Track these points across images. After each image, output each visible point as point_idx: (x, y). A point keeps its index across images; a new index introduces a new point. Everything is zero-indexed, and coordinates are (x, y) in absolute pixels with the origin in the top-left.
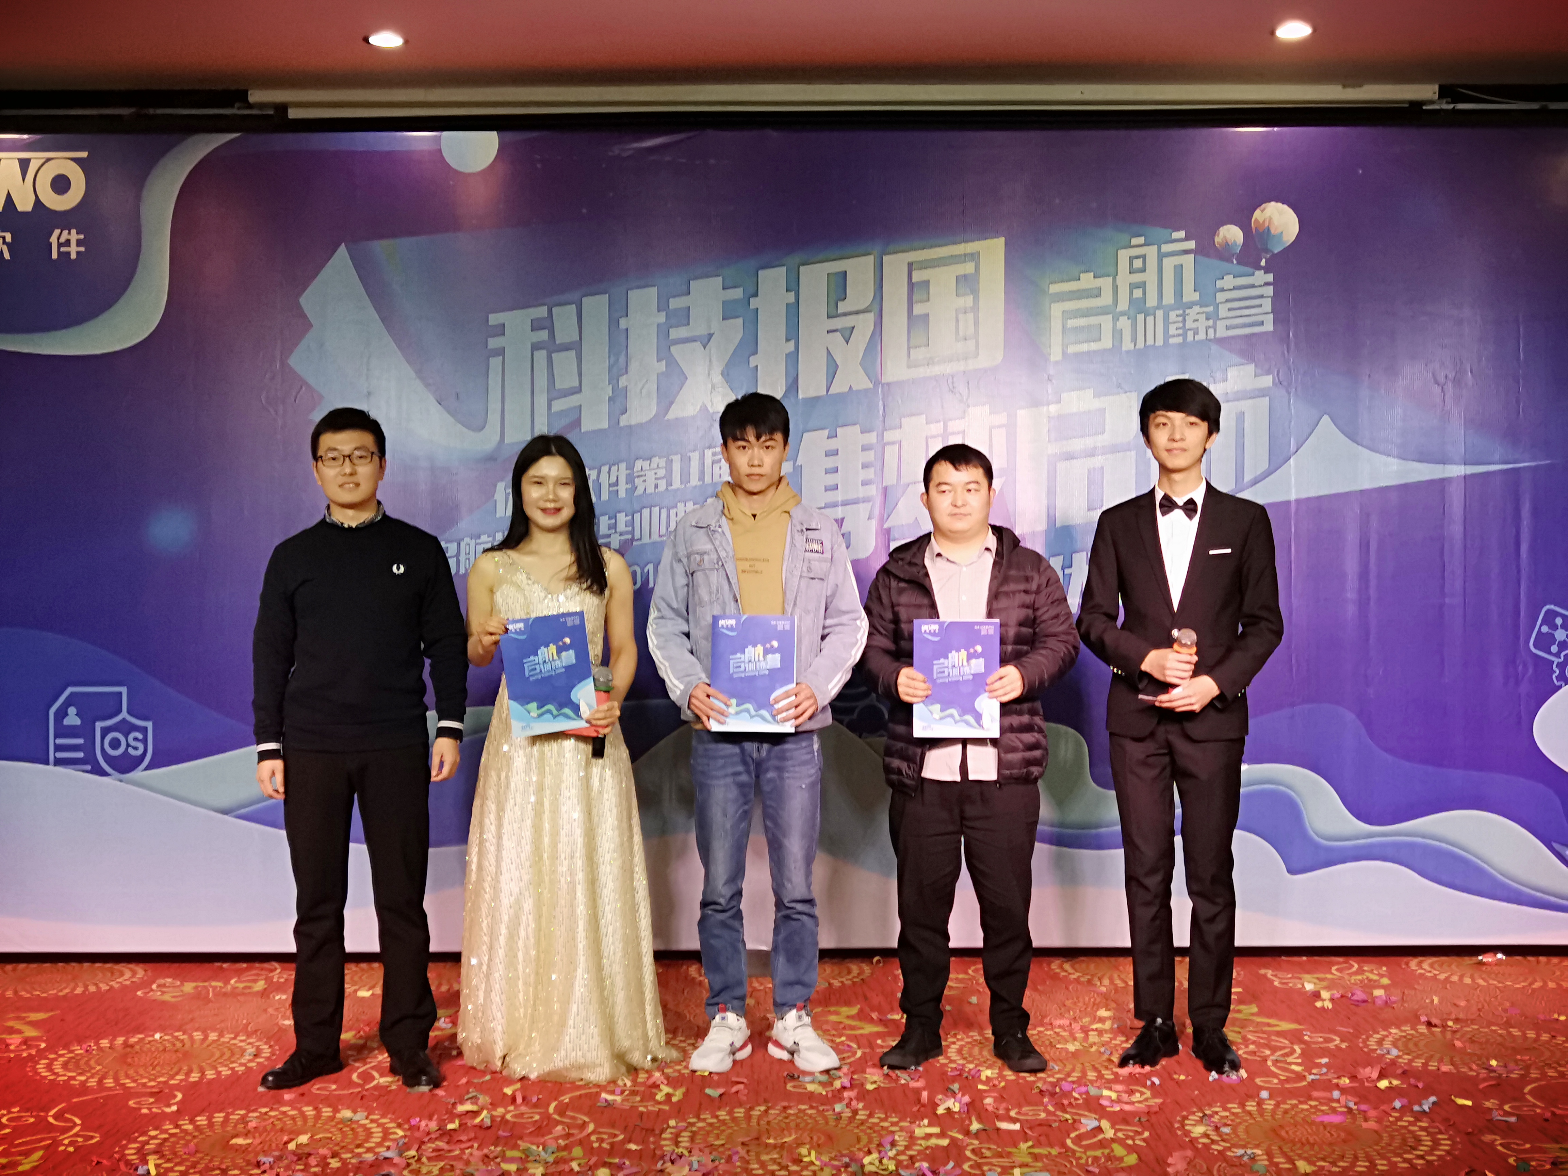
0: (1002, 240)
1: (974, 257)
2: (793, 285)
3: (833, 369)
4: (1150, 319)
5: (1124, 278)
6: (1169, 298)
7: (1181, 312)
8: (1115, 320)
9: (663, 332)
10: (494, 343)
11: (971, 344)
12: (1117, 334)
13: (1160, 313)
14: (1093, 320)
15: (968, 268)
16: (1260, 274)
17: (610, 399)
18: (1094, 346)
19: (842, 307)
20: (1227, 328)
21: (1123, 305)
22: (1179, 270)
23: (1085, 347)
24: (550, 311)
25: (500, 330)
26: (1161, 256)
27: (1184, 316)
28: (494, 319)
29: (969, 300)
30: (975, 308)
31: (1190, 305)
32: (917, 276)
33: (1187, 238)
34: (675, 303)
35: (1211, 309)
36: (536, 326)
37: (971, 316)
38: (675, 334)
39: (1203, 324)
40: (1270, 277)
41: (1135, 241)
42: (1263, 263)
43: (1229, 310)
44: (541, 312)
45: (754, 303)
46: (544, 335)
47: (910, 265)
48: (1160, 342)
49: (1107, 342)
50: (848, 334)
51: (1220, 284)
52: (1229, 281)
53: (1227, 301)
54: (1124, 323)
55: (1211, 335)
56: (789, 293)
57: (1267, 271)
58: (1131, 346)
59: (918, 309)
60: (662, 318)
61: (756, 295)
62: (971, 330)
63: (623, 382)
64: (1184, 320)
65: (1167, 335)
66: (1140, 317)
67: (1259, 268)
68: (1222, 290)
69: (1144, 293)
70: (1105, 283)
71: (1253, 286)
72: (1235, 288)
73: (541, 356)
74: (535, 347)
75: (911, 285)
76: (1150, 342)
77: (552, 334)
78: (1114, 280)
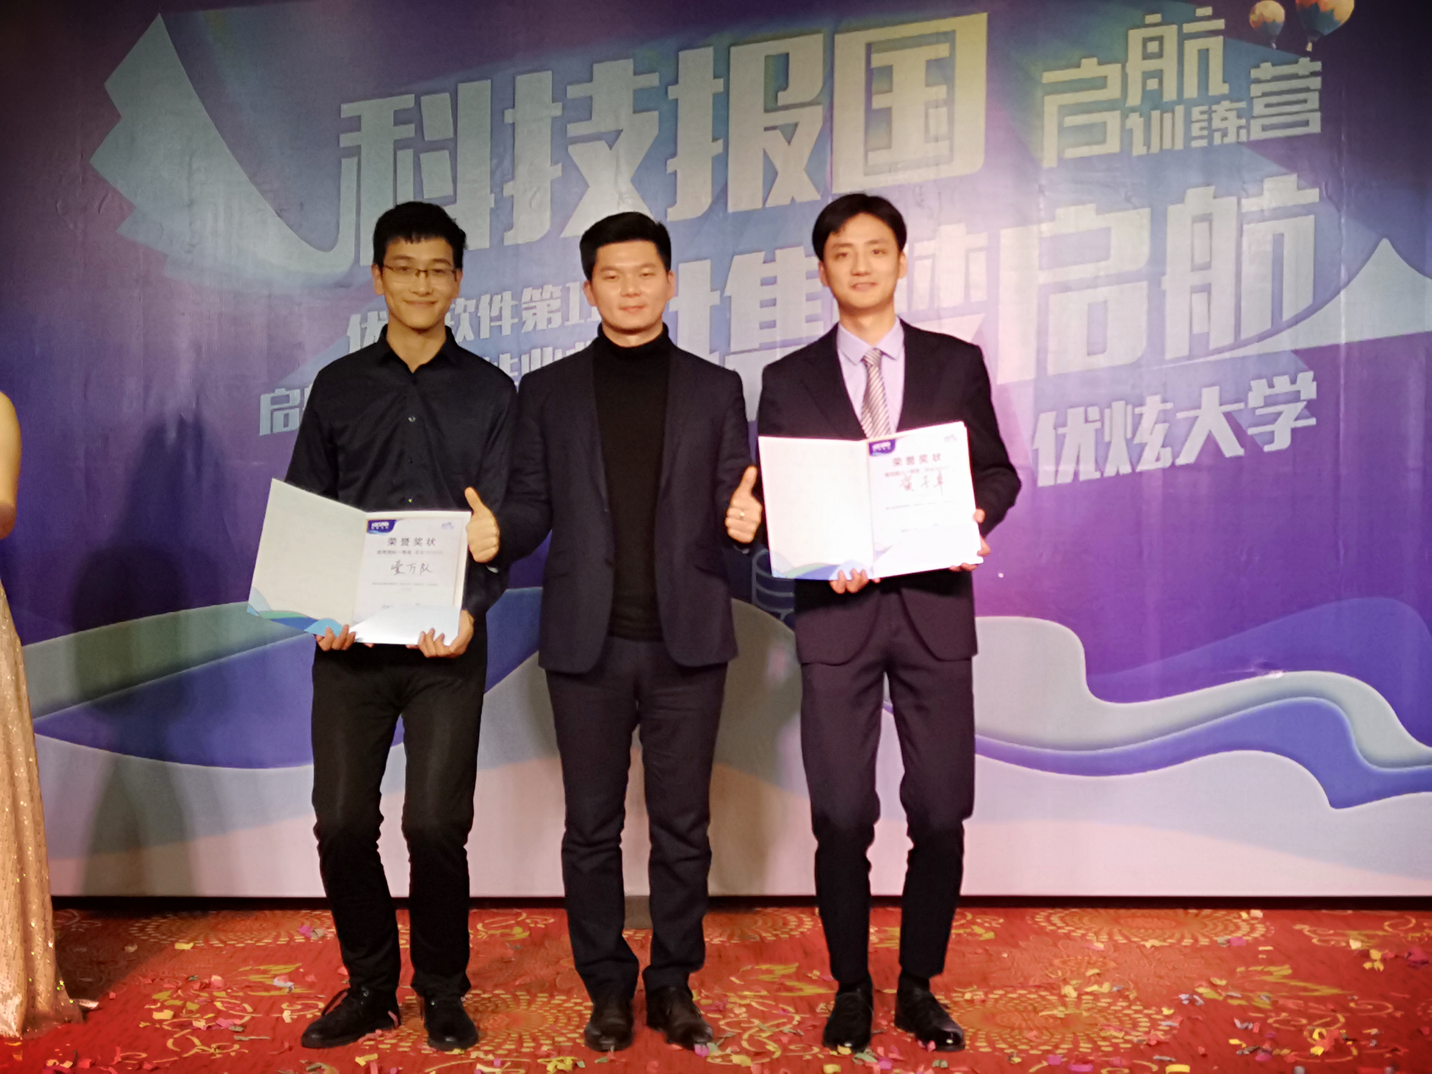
0: (984, 17)
1: (948, 37)
2: (722, 71)
3: (771, 175)
4: (1167, 117)
5: (1136, 65)
6: (1191, 91)
7: (1205, 108)
8: (1125, 116)
9: (559, 127)
10: (346, 140)
11: (944, 145)
12: (1126, 134)
13: (1180, 110)
14: (1095, 118)
15: (942, 50)
16: (1304, 61)
17: (492, 210)
18: (1097, 150)
19: (783, 98)
20: (1264, 128)
21: (1134, 98)
22: (1204, 55)
23: (1085, 151)
24: (418, 101)
25: (355, 124)
26: (1183, 38)
27: (1210, 112)
28: (348, 110)
29: (940, 91)
30: (950, 102)
31: (1218, 100)
32: (878, 60)
33: (1215, 16)
34: (574, 92)
35: (1243, 105)
36: (400, 118)
37: (943, 110)
38: (575, 129)
39: (1233, 122)
40: (1318, 66)
41: (1150, 19)
42: (1309, 47)
43: (1267, 106)
44: (408, 101)
45: (673, 92)
46: (408, 131)
47: (869, 47)
48: (1179, 145)
49: (1113, 145)
50: (789, 132)
51: (1254, 73)
52: (1266, 70)
53: (1265, 95)
54: (1135, 121)
55: (1243, 138)
56: (716, 80)
57: (1313, 59)
58: (1144, 150)
59: (878, 102)
60: (557, 110)
61: (676, 82)
62: (944, 129)
63: (509, 189)
64: (1210, 120)
65: (1188, 138)
66: (1155, 115)
67: (1306, 54)
68: (1258, 81)
69: (1161, 83)
70: (1112, 71)
71: (1295, 76)
72: (1273, 79)
73: (406, 156)
74: (399, 145)
75: (870, 72)
76: (1167, 145)
77: (420, 129)
78: (1124, 67)
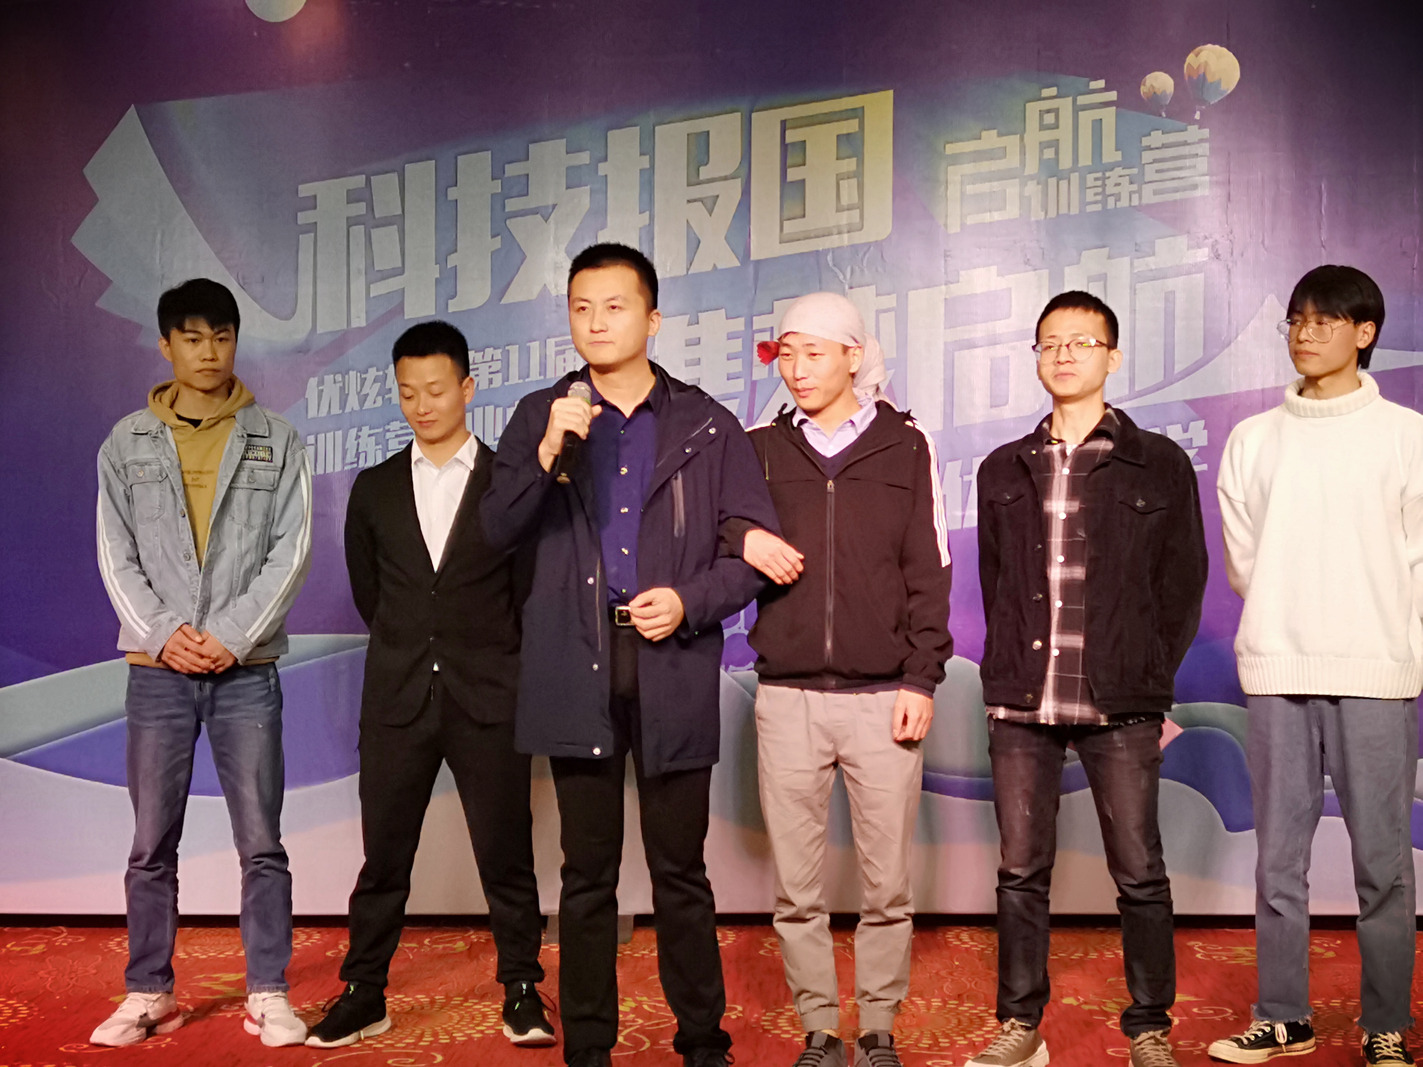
0: (891, 93)
1: (857, 113)
2: (648, 148)
3: (694, 244)
4: (1063, 184)
5: (1034, 135)
6: (1085, 160)
7: (1099, 175)
8: (1023, 185)
9: (498, 201)
10: (303, 218)
11: (856, 213)
12: (1024, 201)
13: (1075, 177)
14: (996, 185)
15: (851, 126)
16: (1193, 129)
17: (437, 279)
18: (997, 216)
19: (705, 173)
20: (1156, 193)
21: (1032, 167)
22: (1098, 124)
23: (987, 217)
24: (368, 181)
25: (312, 203)
26: (1077, 110)
27: (1104, 179)
28: (305, 190)
29: (850, 165)
30: (858, 174)
31: (1112, 167)
32: (792, 136)
33: (1106, 89)
34: (512, 170)
35: (1135, 171)
36: (353, 197)
37: (854, 182)
38: (512, 205)
39: (1126, 188)
40: (1206, 132)
41: (1046, 92)
42: (1197, 116)
43: (1157, 171)
44: (358, 181)
45: (603, 168)
46: (361, 208)
47: (784, 123)
48: (1075, 210)
49: (1013, 211)
50: (710, 204)
51: (1146, 141)
52: (1156, 138)
53: (1155, 161)
54: (1032, 188)
55: (1135, 202)
56: (643, 157)
57: (1201, 126)
58: (1042, 215)
59: (793, 174)
60: (497, 187)
61: (606, 159)
62: (855, 200)
63: (453, 261)
64: (1104, 185)
65: (1084, 203)
66: (1053, 181)
67: (1194, 122)
68: (1149, 148)
69: (1057, 153)
70: (1012, 141)
71: (1185, 143)
72: (1164, 146)
73: (358, 230)
74: (352, 222)
75: (784, 146)
76: (1063, 210)
77: (371, 208)
78: (1022, 139)
